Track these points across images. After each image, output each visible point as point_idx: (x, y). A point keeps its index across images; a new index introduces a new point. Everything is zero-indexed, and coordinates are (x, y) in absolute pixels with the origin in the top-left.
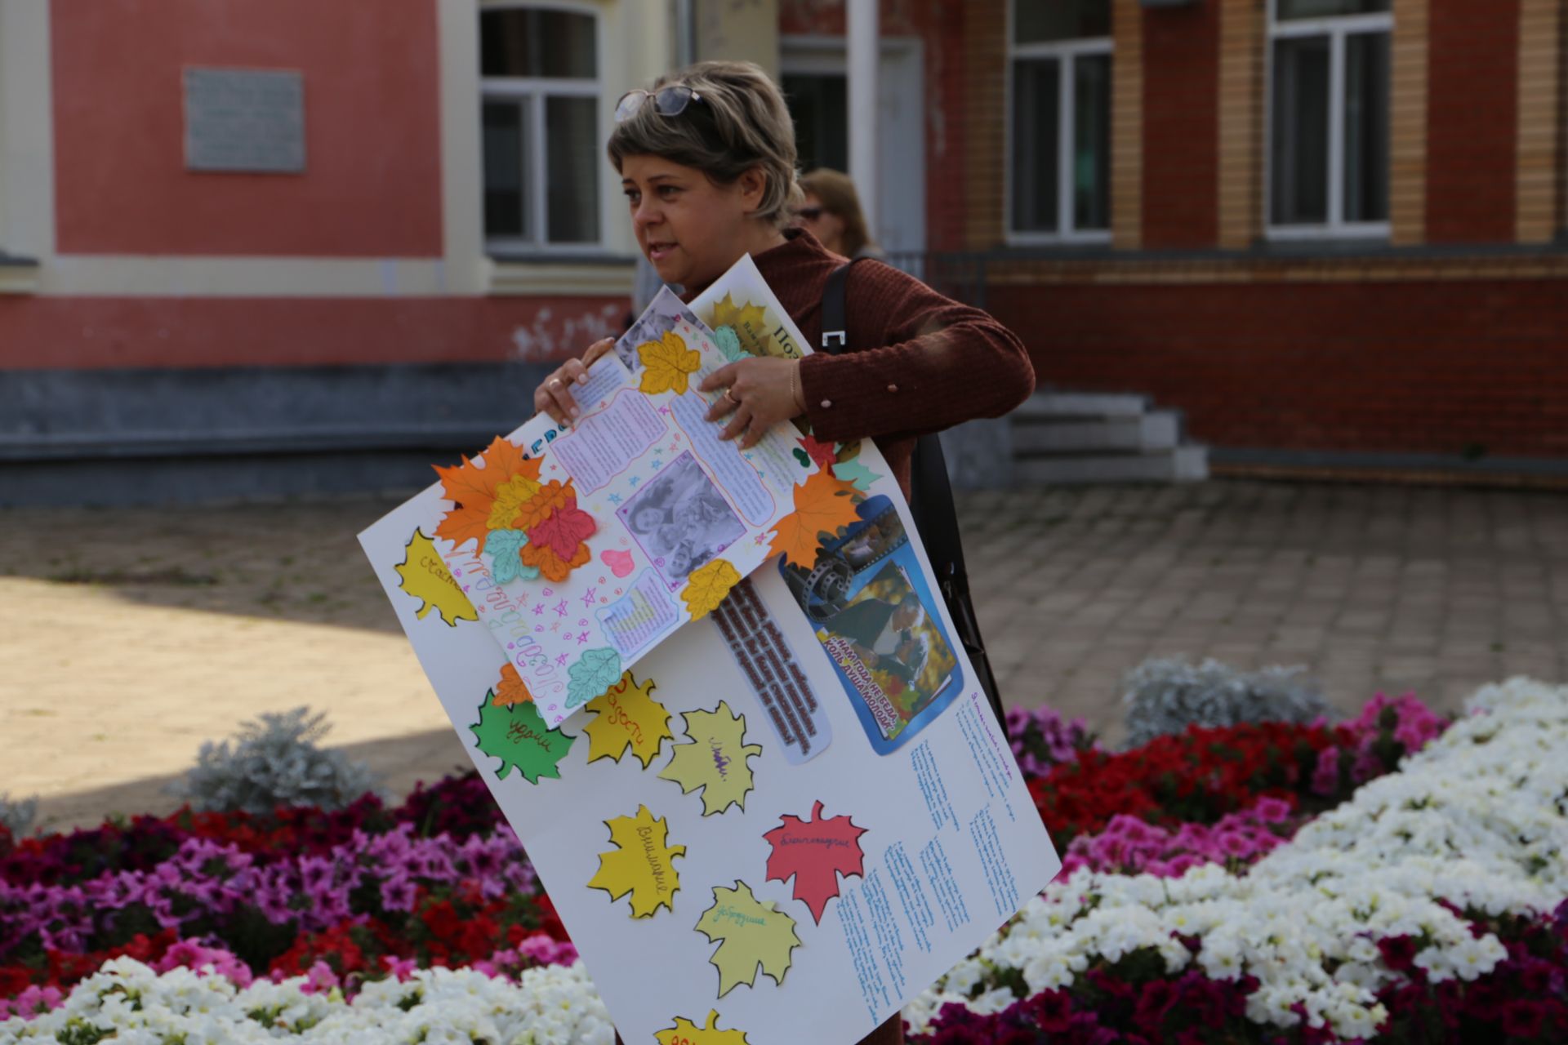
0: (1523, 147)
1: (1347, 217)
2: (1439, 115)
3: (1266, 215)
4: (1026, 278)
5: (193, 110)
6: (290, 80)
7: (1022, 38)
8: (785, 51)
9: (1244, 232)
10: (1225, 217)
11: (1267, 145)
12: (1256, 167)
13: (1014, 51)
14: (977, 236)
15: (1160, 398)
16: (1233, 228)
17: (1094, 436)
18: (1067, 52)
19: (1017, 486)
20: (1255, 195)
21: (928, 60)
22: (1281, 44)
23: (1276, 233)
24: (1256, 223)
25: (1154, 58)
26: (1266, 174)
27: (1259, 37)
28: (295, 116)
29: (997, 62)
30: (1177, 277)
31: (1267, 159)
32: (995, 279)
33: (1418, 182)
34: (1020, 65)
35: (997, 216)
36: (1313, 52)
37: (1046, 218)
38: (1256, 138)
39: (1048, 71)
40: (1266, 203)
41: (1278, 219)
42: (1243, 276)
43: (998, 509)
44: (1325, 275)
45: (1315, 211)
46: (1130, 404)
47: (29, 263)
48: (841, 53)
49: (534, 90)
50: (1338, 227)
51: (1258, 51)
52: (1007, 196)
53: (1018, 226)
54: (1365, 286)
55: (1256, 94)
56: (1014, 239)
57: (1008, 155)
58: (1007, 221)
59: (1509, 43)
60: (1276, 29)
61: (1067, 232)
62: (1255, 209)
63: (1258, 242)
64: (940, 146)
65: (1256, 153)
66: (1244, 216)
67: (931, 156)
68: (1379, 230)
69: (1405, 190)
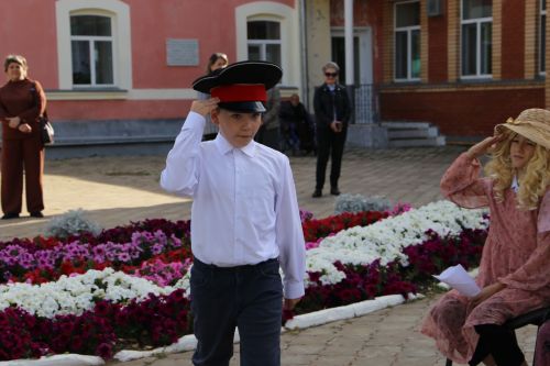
0: (526, 53)
1: (482, 72)
2: (505, 44)
3: (461, 73)
4: (399, 91)
5: (169, 50)
6: (195, 42)
7: (398, 26)
8: (332, 31)
9: (454, 78)
10: (449, 74)
11: (461, 54)
12: (458, 60)
13: (396, 29)
14: (387, 80)
15: (433, 123)
16: (452, 77)
17: (415, 134)
18: (409, 29)
19: (390, 148)
20: (458, 67)
21: (373, 33)
22: (464, 26)
23: (463, 77)
24: (457, 75)
25: (431, 31)
26: (461, 62)
27: (458, 24)
28: (197, 51)
29: (391, 33)
30: (438, 90)
31: (461, 58)
32: (383, 91)
33: (500, 63)
34: (397, 33)
35: (391, 75)
36: (472, 27)
37: (405, 75)
38: (458, 52)
39: (404, 34)
40: (461, 69)
41: (464, 74)
42: (454, 89)
43: (382, 153)
44: (475, 89)
45: (473, 72)
46: (426, 125)
47: (125, 91)
48: (343, 31)
49: (263, 43)
50: (479, 76)
51: (458, 28)
52: (394, 70)
53: (397, 77)
54: (485, 92)
55: (457, 40)
56: (397, 81)
57: (394, 58)
58: (394, 76)
59: (523, 24)
60: (463, 22)
61: (410, 79)
62: (457, 71)
63: (458, 80)
64: (377, 56)
65: (457, 56)
66: (454, 73)
67: (374, 59)
68: (489, 76)
69: (497, 65)
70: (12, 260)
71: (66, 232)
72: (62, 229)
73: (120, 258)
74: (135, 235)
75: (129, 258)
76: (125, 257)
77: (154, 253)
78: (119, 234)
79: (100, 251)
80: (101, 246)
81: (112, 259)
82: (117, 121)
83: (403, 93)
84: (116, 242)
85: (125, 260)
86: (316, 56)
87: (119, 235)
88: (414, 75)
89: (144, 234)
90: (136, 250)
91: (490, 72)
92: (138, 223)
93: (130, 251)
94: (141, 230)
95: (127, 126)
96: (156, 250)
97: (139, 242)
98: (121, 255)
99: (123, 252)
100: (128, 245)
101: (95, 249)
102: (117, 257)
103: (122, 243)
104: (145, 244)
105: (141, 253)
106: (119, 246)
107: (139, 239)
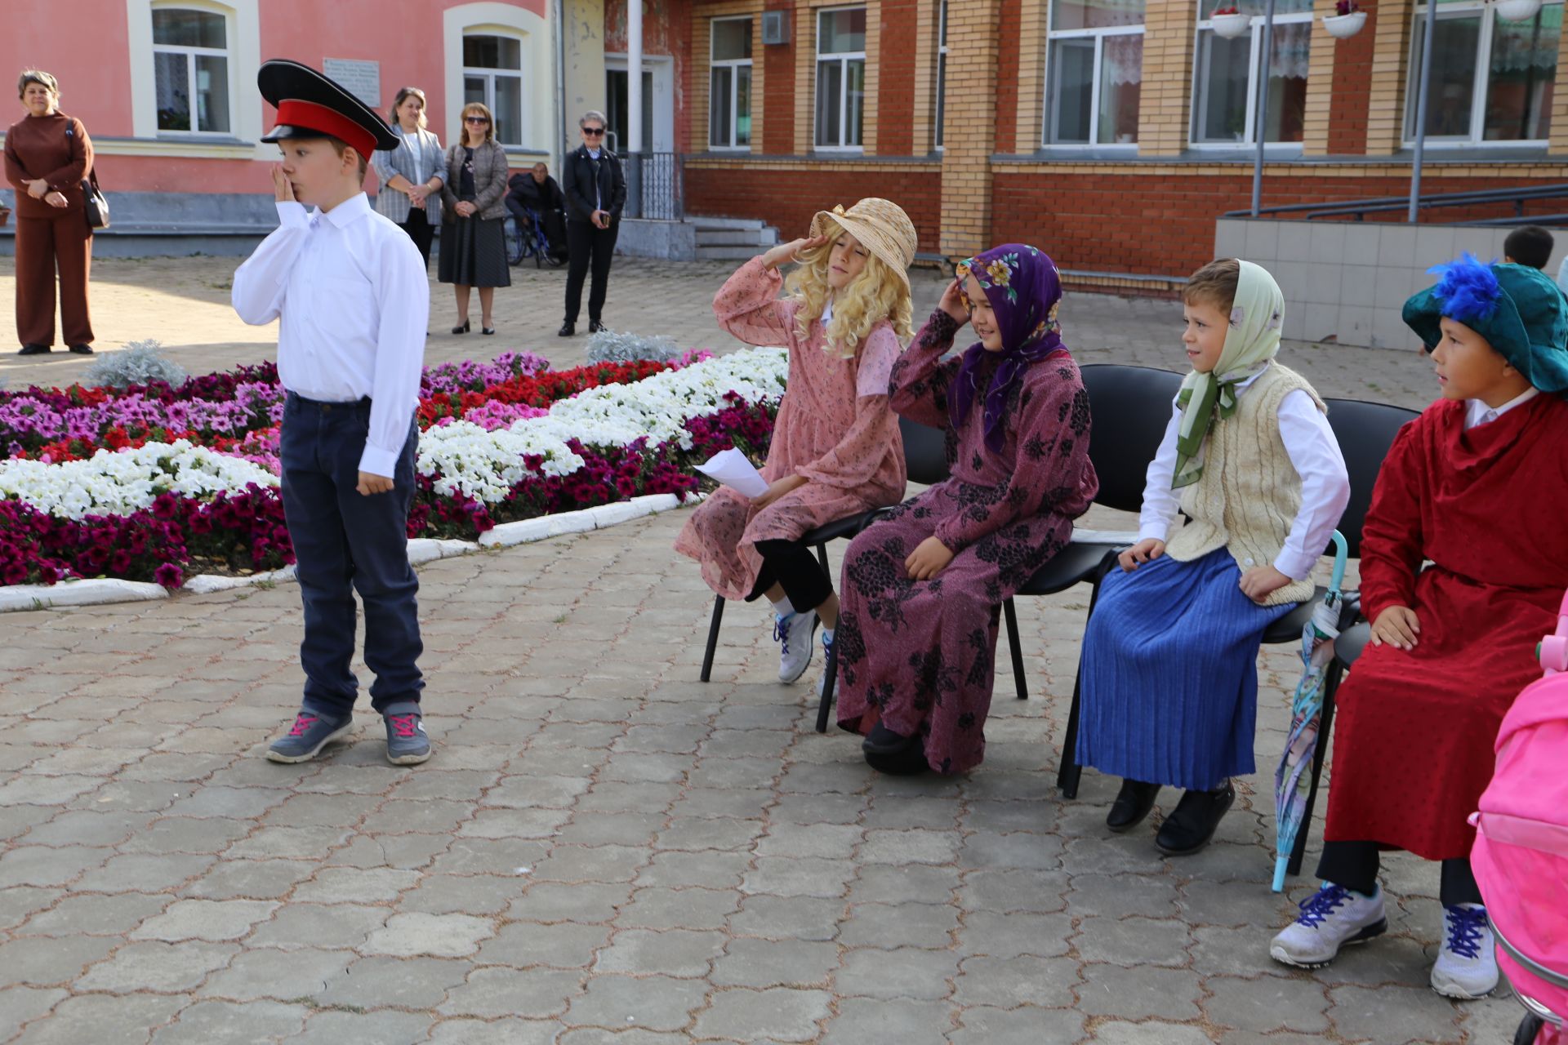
0: (916, 113)
1: (848, 141)
2: (883, 98)
3: (814, 141)
4: (716, 166)
6: (373, 66)
7: (715, 58)
8: (607, 59)
9: (804, 148)
10: (796, 141)
11: (815, 109)
12: (810, 119)
13: (713, 63)
14: (696, 147)
15: (770, 221)
16: (800, 146)
17: (739, 238)
18: (734, 64)
19: (697, 261)
20: (810, 132)
21: (676, 66)
22: (822, 63)
23: (817, 149)
24: (810, 144)
25: (769, 68)
26: (815, 122)
27: (812, 60)
28: (376, 82)
29: (705, 68)
30: (777, 168)
31: (815, 115)
32: (688, 166)
33: (875, 128)
34: (715, 69)
35: (704, 138)
36: (835, 66)
37: (725, 140)
39: (727, 72)
40: (814, 135)
41: (819, 143)
42: (803, 168)
43: (685, 268)
44: (836, 169)
45: (833, 139)
46: (756, 224)
47: (249, 146)
48: (625, 61)
49: (490, 74)
50: (842, 147)
51: (811, 66)
52: (709, 130)
53: (714, 143)
54: (852, 173)
55: (811, 86)
56: (712, 148)
57: (710, 111)
58: (709, 141)
59: (912, 66)
60: (820, 57)
61: (734, 147)
62: (810, 138)
63: (811, 153)
64: (681, 105)
65: (810, 112)
66: (805, 141)
67: (676, 109)
68: (859, 149)
69: (871, 131)
70: (22, 423)
71: (125, 380)
72: (117, 375)
73: (214, 426)
74: (241, 389)
75: (229, 426)
76: (222, 424)
77: (274, 419)
78: (215, 385)
79: (178, 413)
80: (179, 405)
81: (200, 427)
82: (236, 196)
83: (720, 171)
84: (207, 399)
85: (222, 429)
86: (580, 100)
87: (214, 387)
88: (742, 140)
89: (257, 386)
90: (243, 413)
91: (860, 142)
92: (251, 369)
93: (232, 413)
94: (253, 379)
95: (253, 206)
96: (277, 413)
97: (247, 400)
98: (215, 420)
99: (219, 416)
100: (228, 404)
101: (169, 410)
102: (208, 423)
103: (220, 400)
104: (258, 404)
105: (251, 420)
106: (213, 404)
107: (248, 394)
